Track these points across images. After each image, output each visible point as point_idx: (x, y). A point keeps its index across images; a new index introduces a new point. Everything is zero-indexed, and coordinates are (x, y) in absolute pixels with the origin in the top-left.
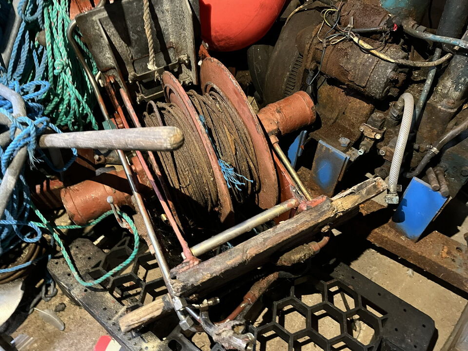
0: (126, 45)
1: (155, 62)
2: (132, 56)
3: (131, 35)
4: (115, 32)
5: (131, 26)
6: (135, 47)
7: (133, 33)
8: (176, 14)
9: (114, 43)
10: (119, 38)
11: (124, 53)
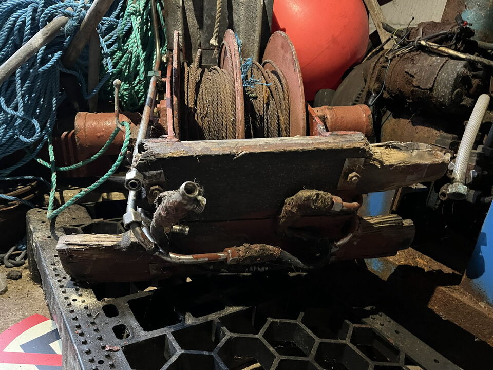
0: (198, 26)
1: (217, 39)
2: (200, 43)
3: (205, 18)
4: (192, 7)
5: (207, 7)
6: (205, 33)
7: (207, 16)
8: (249, 10)
9: (188, 18)
10: (193, 15)
11: (194, 34)
